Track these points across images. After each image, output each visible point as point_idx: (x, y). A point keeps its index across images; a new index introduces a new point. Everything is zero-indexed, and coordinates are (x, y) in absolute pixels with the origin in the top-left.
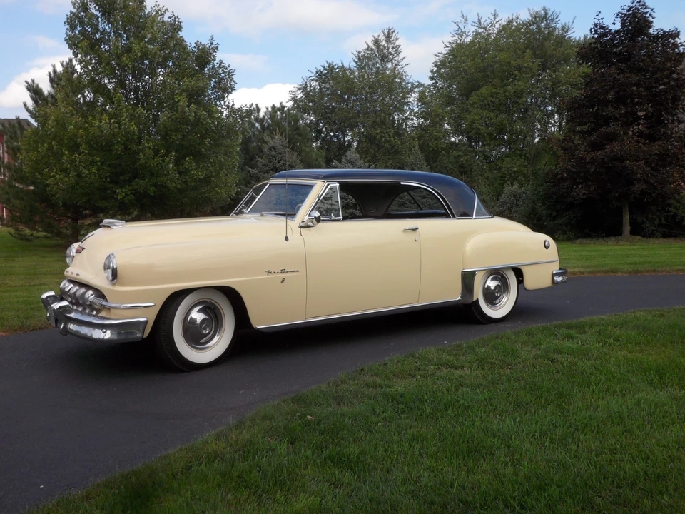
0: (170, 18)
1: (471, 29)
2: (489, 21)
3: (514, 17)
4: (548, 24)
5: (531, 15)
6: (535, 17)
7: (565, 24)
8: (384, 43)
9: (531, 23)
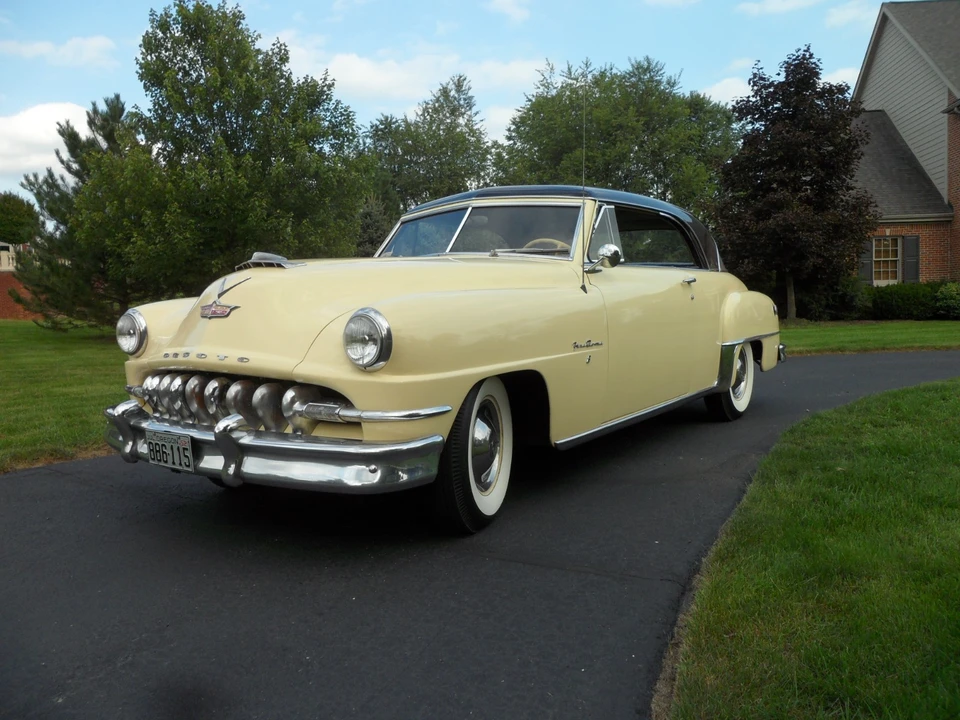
0: (274, 45)
1: (558, 81)
2: (580, 71)
3: (608, 68)
4: (652, 77)
5: (632, 65)
6: (637, 69)
7: (671, 77)
8: (453, 93)
9: (631, 74)
